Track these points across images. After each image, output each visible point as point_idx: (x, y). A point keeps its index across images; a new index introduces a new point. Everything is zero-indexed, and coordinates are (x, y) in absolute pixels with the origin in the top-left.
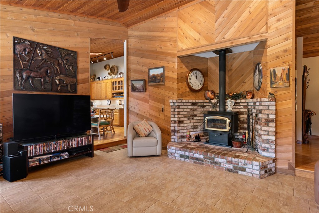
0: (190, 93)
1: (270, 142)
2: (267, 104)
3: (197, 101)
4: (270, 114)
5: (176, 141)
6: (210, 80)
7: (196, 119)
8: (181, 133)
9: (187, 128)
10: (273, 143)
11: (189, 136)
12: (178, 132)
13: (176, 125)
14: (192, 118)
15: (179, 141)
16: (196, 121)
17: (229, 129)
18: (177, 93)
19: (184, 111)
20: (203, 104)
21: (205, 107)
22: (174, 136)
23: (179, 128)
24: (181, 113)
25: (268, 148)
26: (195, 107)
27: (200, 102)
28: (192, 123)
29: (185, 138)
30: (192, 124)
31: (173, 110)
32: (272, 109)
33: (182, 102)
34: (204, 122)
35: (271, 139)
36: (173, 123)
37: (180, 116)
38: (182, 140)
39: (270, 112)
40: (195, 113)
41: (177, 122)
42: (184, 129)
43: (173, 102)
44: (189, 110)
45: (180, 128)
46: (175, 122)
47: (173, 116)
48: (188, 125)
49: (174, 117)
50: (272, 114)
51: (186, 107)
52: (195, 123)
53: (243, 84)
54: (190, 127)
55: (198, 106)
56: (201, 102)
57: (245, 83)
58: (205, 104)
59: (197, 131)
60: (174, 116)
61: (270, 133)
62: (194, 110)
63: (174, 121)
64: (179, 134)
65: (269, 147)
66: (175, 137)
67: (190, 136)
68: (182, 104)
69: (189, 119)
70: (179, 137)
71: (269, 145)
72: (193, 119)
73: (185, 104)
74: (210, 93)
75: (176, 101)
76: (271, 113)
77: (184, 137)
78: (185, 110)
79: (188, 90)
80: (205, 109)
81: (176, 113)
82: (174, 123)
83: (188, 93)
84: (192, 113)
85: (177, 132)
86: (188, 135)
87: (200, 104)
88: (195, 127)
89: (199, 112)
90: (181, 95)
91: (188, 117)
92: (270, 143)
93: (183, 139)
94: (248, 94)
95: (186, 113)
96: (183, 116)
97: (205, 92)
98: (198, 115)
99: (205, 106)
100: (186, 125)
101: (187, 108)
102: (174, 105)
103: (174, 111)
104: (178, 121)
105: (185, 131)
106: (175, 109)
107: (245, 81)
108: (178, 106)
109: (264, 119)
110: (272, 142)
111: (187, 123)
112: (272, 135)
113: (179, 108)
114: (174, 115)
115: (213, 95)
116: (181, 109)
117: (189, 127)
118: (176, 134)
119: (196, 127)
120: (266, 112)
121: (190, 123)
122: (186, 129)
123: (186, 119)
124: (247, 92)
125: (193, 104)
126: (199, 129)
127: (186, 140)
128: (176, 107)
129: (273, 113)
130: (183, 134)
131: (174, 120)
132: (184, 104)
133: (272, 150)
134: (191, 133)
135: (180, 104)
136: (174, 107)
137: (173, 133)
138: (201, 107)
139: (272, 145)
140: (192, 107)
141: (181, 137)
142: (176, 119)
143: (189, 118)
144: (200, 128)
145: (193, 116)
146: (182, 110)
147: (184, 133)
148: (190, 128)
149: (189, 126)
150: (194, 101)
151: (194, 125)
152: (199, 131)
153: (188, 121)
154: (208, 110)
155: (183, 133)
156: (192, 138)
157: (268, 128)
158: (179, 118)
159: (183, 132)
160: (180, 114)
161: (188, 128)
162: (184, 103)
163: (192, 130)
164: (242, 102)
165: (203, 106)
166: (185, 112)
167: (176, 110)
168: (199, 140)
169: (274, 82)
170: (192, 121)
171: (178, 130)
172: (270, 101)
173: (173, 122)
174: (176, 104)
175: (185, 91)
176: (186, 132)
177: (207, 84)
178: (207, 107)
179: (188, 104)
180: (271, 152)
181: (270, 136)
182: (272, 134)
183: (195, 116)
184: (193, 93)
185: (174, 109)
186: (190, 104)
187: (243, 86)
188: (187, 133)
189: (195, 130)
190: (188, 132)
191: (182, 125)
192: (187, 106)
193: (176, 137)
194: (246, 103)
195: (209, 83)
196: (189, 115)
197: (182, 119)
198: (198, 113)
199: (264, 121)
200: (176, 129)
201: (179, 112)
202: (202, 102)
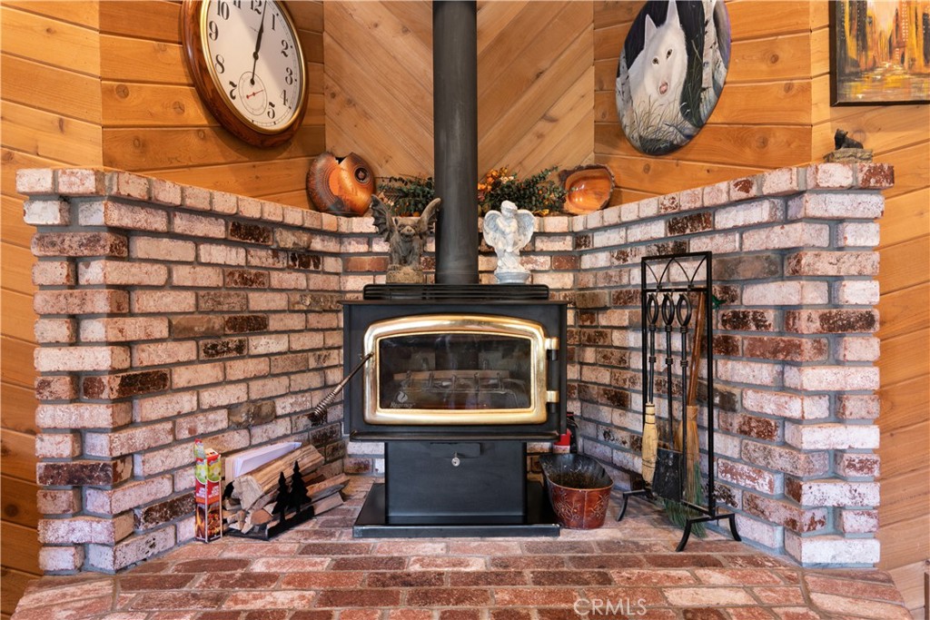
0: (215, 148)
1: (851, 465)
2: (836, 206)
3: (272, 211)
4: (852, 277)
5: (102, 559)
6: (337, 89)
7: (261, 350)
8: (150, 477)
9: (201, 430)
10: (870, 469)
11: (217, 492)
12: (117, 475)
13: (98, 414)
14: (233, 341)
15: (131, 553)
16: (261, 366)
17: (548, 405)
18: (98, 116)
19: (169, 285)
20: (305, 237)
21: (316, 266)
22: (80, 523)
23: (124, 434)
24: (145, 302)
25: (838, 511)
26: (254, 262)
27: (289, 220)
28: (239, 381)
29: (188, 514)
30: (234, 394)
31: (58, 272)
32: (861, 242)
33: (149, 203)
34: (354, 368)
35: (857, 446)
36: (58, 401)
37: (133, 328)
38: (159, 535)
39: (849, 265)
40: (259, 301)
41: (111, 385)
42: (177, 442)
43: (65, 198)
44: (210, 278)
45: (140, 436)
46: (83, 386)
47: (60, 330)
48: (208, 398)
49: (75, 341)
50: (861, 276)
51: (184, 251)
52: (256, 378)
53: (542, 126)
54: (224, 413)
55: (276, 253)
56: (298, 222)
57: (553, 120)
58: (317, 244)
59: (271, 442)
60: (76, 330)
61: (853, 406)
62: (249, 280)
63: (75, 376)
64: (131, 497)
65: (846, 501)
66: (81, 529)
67: (230, 488)
68: (158, 222)
69: (213, 353)
70: (126, 523)
71: (846, 488)
72: (240, 348)
73: (180, 224)
74: (344, 176)
75: (90, 185)
76: (854, 271)
77: (171, 509)
78: (182, 275)
79: (195, 113)
80: (317, 281)
81: (101, 303)
82: (75, 400)
83: (194, 141)
84: (233, 302)
85: (114, 474)
86: (211, 486)
87: (287, 240)
88: (259, 414)
89: (279, 301)
90: (141, 145)
91: (206, 335)
92: (852, 473)
93: (171, 530)
94: (572, 186)
95: (185, 301)
96: (160, 329)
97: (312, 163)
98: (274, 323)
99: (317, 257)
100: (187, 402)
101: (197, 262)
102: (68, 225)
103: (74, 282)
104: (113, 371)
105: (183, 454)
106: (87, 260)
107: (554, 112)
108: (114, 230)
109: (815, 316)
110: (864, 466)
111: (196, 389)
112: (861, 421)
113: (129, 259)
114: (75, 320)
115: (362, 187)
116: (147, 267)
117: (212, 416)
118: (97, 500)
119: (266, 409)
120: (825, 266)
121: (226, 382)
122: (195, 437)
123: (186, 350)
124: (565, 175)
125: (246, 231)
126: (281, 427)
127: (189, 527)
128: (93, 241)
129: (868, 271)
130: (163, 489)
131: (75, 367)
132: (170, 222)
133: (864, 518)
134: (237, 466)
135: (139, 219)
136: (72, 244)
137: (65, 496)
138: (294, 259)
139: (862, 489)
140: (235, 256)
141: (147, 513)
142: (97, 359)
143: (210, 342)
144: (289, 415)
145: (242, 329)
146: (157, 275)
147: (171, 473)
148: (224, 425)
149: (213, 409)
150: (252, 208)
151: (254, 396)
152: (285, 436)
153: (208, 372)
154: (333, 283)
155: (162, 474)
156: (245, 505)
157: (841, 371)
158: (128, 345)
159: (169, 464)
160: (131, 314)
161: (208, 423)
162: (170, 210)
163: (238, 439)
164: (549, 229)
165: (305, 259)
166: (184, 294)
167: (94, 272)
168: (304, 508)
169: (856, 64)
170: (238, 369)
171: (123, 458)
172: (864, 188)
173: (62, 387)
174: (95, 215)
175: (172, 118)
176: (194, 464)
177: (323, 112)
178: (331, 264)
179: (202, 227)
180: (858, 535)
181: (850, 428)
182: (864, 413)
183: (257, 324)
184: (234, 155)
185: (74, 261)
186: (218, 230)
187: (540, 136)
188: (202, 470)
189: (259, 433)
190: (212, 460)
191: (151, 407)
192: (198, 240)
193: (98, 527)
194: (569, 238)
195: (332, 107)
196: (218, 322)
197: (150, 357)
198: (273, 306)
199: (817, 325)
200: (100, 447)
201: (127, 289)
202: (301, 228)
